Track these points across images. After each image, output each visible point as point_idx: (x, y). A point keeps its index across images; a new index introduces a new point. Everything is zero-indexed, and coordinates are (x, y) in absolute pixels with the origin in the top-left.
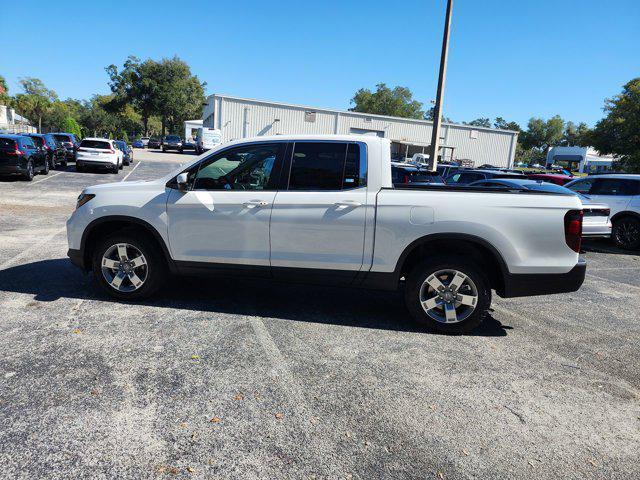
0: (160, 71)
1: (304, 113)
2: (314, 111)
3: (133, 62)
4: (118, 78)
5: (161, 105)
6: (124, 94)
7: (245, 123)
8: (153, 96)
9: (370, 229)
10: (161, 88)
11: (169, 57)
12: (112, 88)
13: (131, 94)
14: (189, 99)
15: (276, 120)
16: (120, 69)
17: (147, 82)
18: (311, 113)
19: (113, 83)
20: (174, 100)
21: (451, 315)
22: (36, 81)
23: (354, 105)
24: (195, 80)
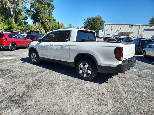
0: (94, 19)
1: (129, 26)
2: (132, 25)
3: (89, 18)
4: (85, 22)
5: (94, 27)
6: (86, 26)
7: (111, 30)
8: (92, 25)
9: (69, 51)
10: (94, 23)
11: (97, 16)
12: (84, 24)
13: (88, 25)
14: (101, 25)
15: (120, 28)
16: (86, 20)
17: (91, 22)
18: (131, 26)
19: (84, 23)
20: (97, 26)
21: (85, 75)
22: (71, 25)
23: (150, 22)
24: (102, 20)
